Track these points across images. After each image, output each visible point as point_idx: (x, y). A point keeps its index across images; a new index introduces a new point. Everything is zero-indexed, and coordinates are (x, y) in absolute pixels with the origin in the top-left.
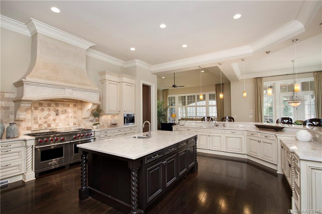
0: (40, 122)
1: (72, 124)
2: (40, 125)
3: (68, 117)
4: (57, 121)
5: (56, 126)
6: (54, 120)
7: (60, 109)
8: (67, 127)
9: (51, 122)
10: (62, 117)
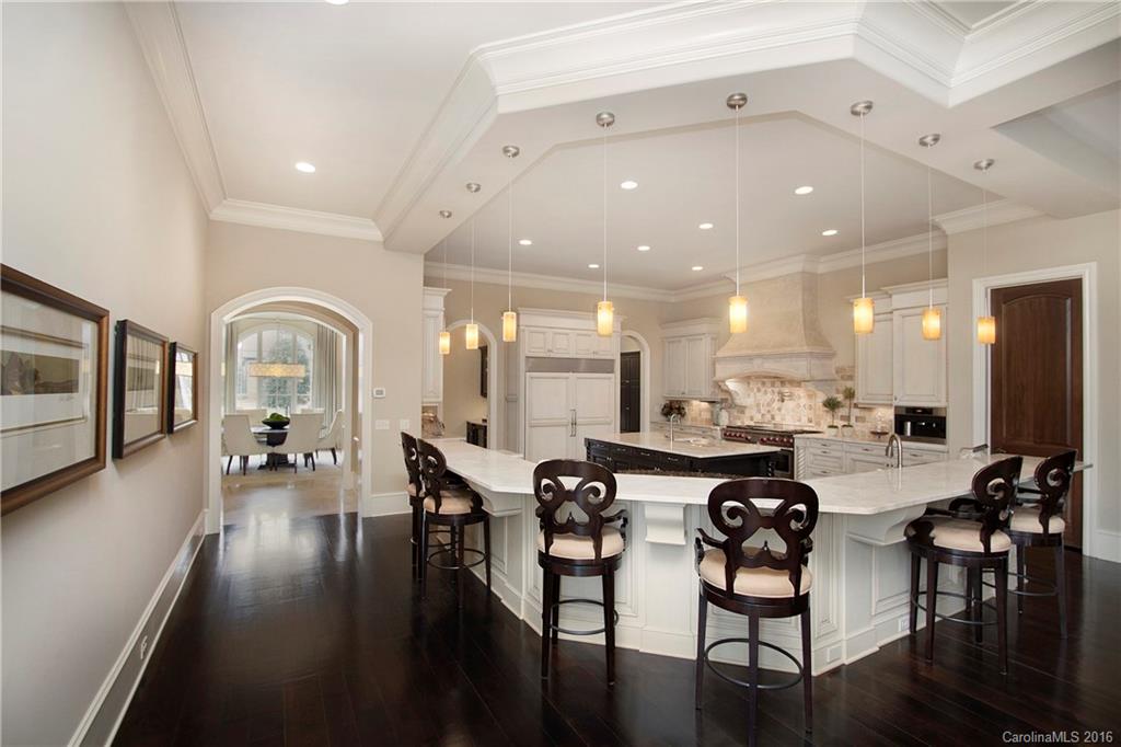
0: (763, 412)
1: (806, 419)
2: (763, 415)
3: (799, 406)
4: (783, 411)
5: (783, 419)
6: (779, 409)
7: (786, 390)
8: (797, 423)
9: (775, 412)
10: (789, 404)
